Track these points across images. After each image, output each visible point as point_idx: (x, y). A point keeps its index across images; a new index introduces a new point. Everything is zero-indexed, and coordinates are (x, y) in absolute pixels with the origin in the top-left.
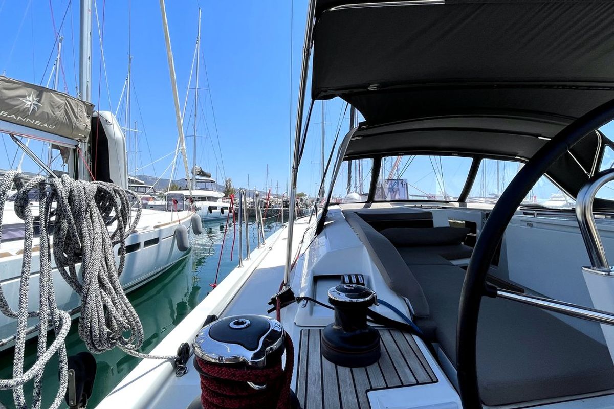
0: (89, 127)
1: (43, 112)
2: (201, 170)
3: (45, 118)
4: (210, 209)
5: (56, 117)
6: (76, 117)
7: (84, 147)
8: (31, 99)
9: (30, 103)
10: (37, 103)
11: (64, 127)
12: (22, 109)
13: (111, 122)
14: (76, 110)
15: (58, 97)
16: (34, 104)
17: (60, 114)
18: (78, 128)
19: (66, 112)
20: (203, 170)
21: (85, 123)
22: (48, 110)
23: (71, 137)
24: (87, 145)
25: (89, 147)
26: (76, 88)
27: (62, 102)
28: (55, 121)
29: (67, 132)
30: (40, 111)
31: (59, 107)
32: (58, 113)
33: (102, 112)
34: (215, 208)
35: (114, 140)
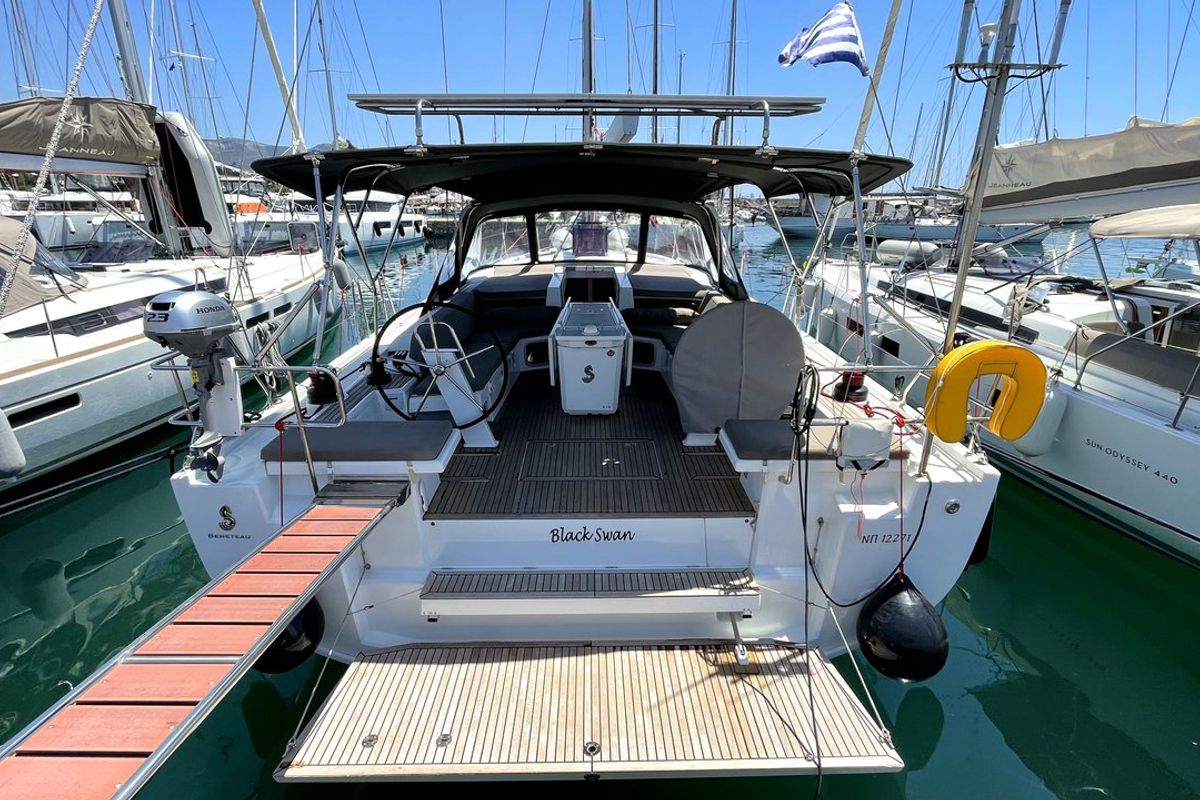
0: (158, 144)
1: (97, 135)
2: (350, 145)
3: (100, 142)
4: (377, 227)
5: (113, 138)
6: (138, 133)
7: (156, 173)
8: (77, 120)
9: (78, 127)
10: (86, 124)
11: (124, 150)
12: (72, 137)
13: (186, 131)
14: (134, 122)
15: (107, 107)
16: (84, 127)
17: (116, 132)
18: (143, 148)
19: (122, 127)
20: (353, 144)
21: (150, 139)
22: (101, 130)
23: (136, 162)
24: (160, 169)
25: (163, 172)
26: (122, 79)
27: (114, 113)
28: (112, 144)
29: (130, 156)
30: (93, 134)
31: (112, 123)
32: (113, 132)
33: (169, 113)
34: (387, 225)
35: (199, 160)
